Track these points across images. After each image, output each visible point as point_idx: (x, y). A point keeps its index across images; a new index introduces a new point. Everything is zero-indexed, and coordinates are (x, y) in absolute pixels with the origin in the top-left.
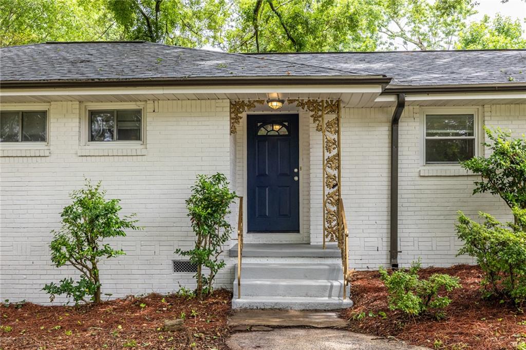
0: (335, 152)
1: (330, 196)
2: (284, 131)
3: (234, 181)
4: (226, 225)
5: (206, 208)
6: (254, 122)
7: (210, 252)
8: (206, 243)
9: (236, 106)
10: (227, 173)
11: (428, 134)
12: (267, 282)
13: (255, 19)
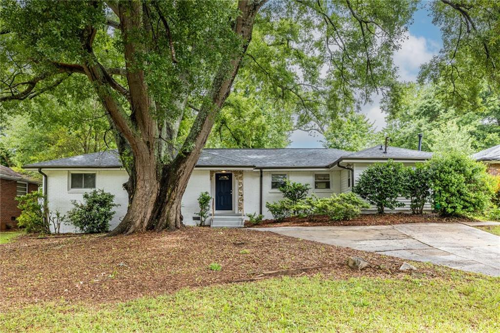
0: (241, 186)
1: (240, 198)
2: (228, 179)
3: (211, 194)
4: (209, 206)
5: (203, 201)
6: (218, 176)
7: (204, 213)
8: (203, 211)
9: (212, 172)
10: (209, 191)
11: (272, 180)
12: (222, 222)
13: (220, 131)
